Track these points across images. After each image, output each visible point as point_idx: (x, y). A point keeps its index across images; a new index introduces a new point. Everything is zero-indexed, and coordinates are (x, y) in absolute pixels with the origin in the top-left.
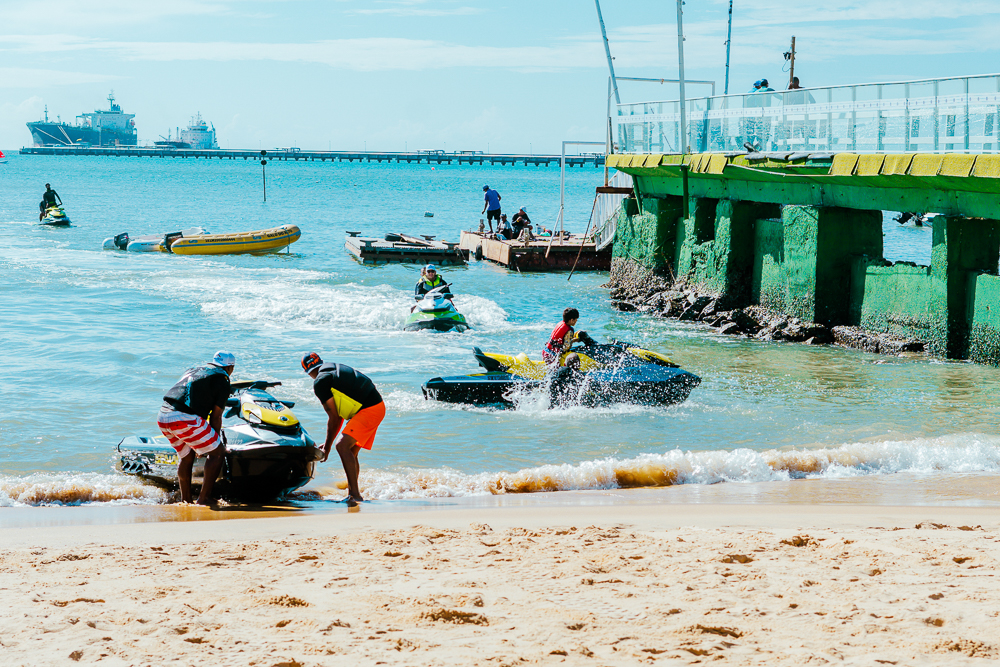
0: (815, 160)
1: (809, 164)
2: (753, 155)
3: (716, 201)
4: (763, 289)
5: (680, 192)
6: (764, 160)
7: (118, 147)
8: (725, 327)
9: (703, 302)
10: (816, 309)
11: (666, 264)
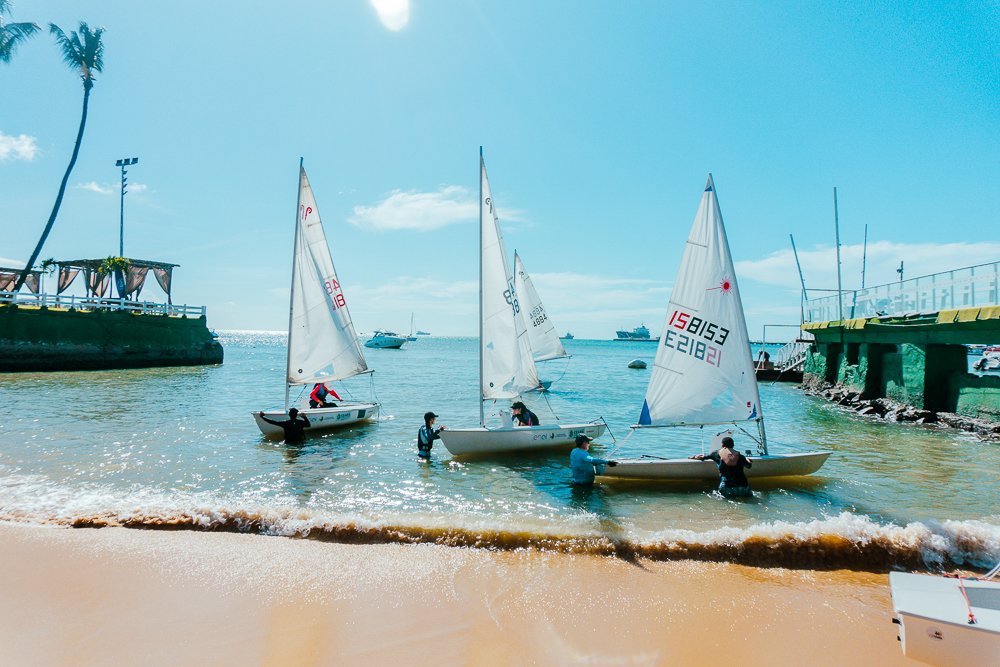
0: (924, 316)
1: (921, 318)
2: (881, 317)
3: (859, 344)
4: (888, 389)
5: (839, 341)
6: (890, 319)
7: (644, 339)
8: (866, 410)
9: (852, 395)
10: (925, 402)
11: (831, 376)
